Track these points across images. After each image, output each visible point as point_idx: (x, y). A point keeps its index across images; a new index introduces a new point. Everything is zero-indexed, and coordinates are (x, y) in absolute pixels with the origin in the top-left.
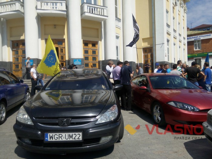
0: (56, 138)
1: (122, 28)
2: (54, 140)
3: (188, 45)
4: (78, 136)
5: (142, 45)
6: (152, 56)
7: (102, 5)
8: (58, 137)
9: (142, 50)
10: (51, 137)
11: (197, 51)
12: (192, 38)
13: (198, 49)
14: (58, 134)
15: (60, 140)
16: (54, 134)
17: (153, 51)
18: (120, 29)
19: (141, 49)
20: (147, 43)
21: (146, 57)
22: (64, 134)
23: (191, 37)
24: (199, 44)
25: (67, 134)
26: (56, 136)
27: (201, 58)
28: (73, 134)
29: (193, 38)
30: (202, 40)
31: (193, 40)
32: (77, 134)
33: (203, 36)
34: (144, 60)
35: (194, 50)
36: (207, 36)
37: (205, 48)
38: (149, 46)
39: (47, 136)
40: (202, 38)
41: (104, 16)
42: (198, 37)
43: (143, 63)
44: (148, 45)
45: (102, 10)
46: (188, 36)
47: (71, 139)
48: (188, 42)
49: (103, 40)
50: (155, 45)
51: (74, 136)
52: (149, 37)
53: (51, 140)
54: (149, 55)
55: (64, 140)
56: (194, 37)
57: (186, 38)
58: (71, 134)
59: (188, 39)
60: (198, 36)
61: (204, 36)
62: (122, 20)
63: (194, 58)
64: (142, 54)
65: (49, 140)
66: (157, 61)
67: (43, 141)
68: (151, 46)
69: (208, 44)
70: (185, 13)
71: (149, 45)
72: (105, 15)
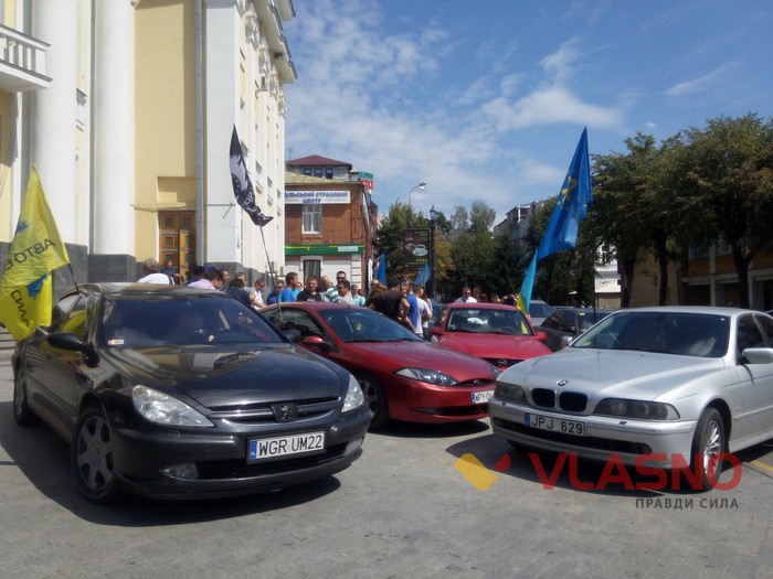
0: (273, 451)
1: (87, 128)
2: (269, 455)
3: (287, 215)
4: (317, 440)
5: (155, 198)
6: (193, 241)
7: (21, 29)
8: (277, 446)
9: (156, 215)
10: (264, 449)
11: (310, 238)
12: (298, 195)
13: (312, 232)
14: (278, 440)
15: (283, 453)
16: (270, 441)
17: (198, 225)
18: (82, 130)
19: (152, 212)
20: (175, 194)
21: (169, 242)
22: (289, 439)
23: (296, 193)
24: (316, 216)
25: (296, 438)
26: (274, 445)
27: (320, 258)
28: (309, 436)
29: (302, 195)
30: (324, 205)
31: (300, 201)
32: (315, 435)
33: (327, 195)
34: (162, 253)
35: (303, 232)
36: (338, 195)
37: (332, 231)
38: (182, 205)
39: (255, 446)
40: (324, 200)
41: (33, 73)
42: (313, 195)
43: (157, 260)
44: (180, 201)
45: (29, 50)
46: (288, 187)
47: (303, 450)
48: (288, 207)
49: (18, 163)
50: (206, 206)
51: (309, 441)
52: (183, 175)
53: (263, 456)
54: (183, 237)
55: (289, 451)
56: (303, 192)
57: (283, 191)
58: (304, 437)
59: (286, 196)
60: (315, 192)
61: (331, 195)
62: (88, 99)
63: (303, 258)
64: (155, 230)
65: (258, 457)
66: (209, 261)
67: (244, 460)
68: (191, 208)
69: (339, 220)
70: (280, 114)
71: (184, 204)
72: (38, 71)
